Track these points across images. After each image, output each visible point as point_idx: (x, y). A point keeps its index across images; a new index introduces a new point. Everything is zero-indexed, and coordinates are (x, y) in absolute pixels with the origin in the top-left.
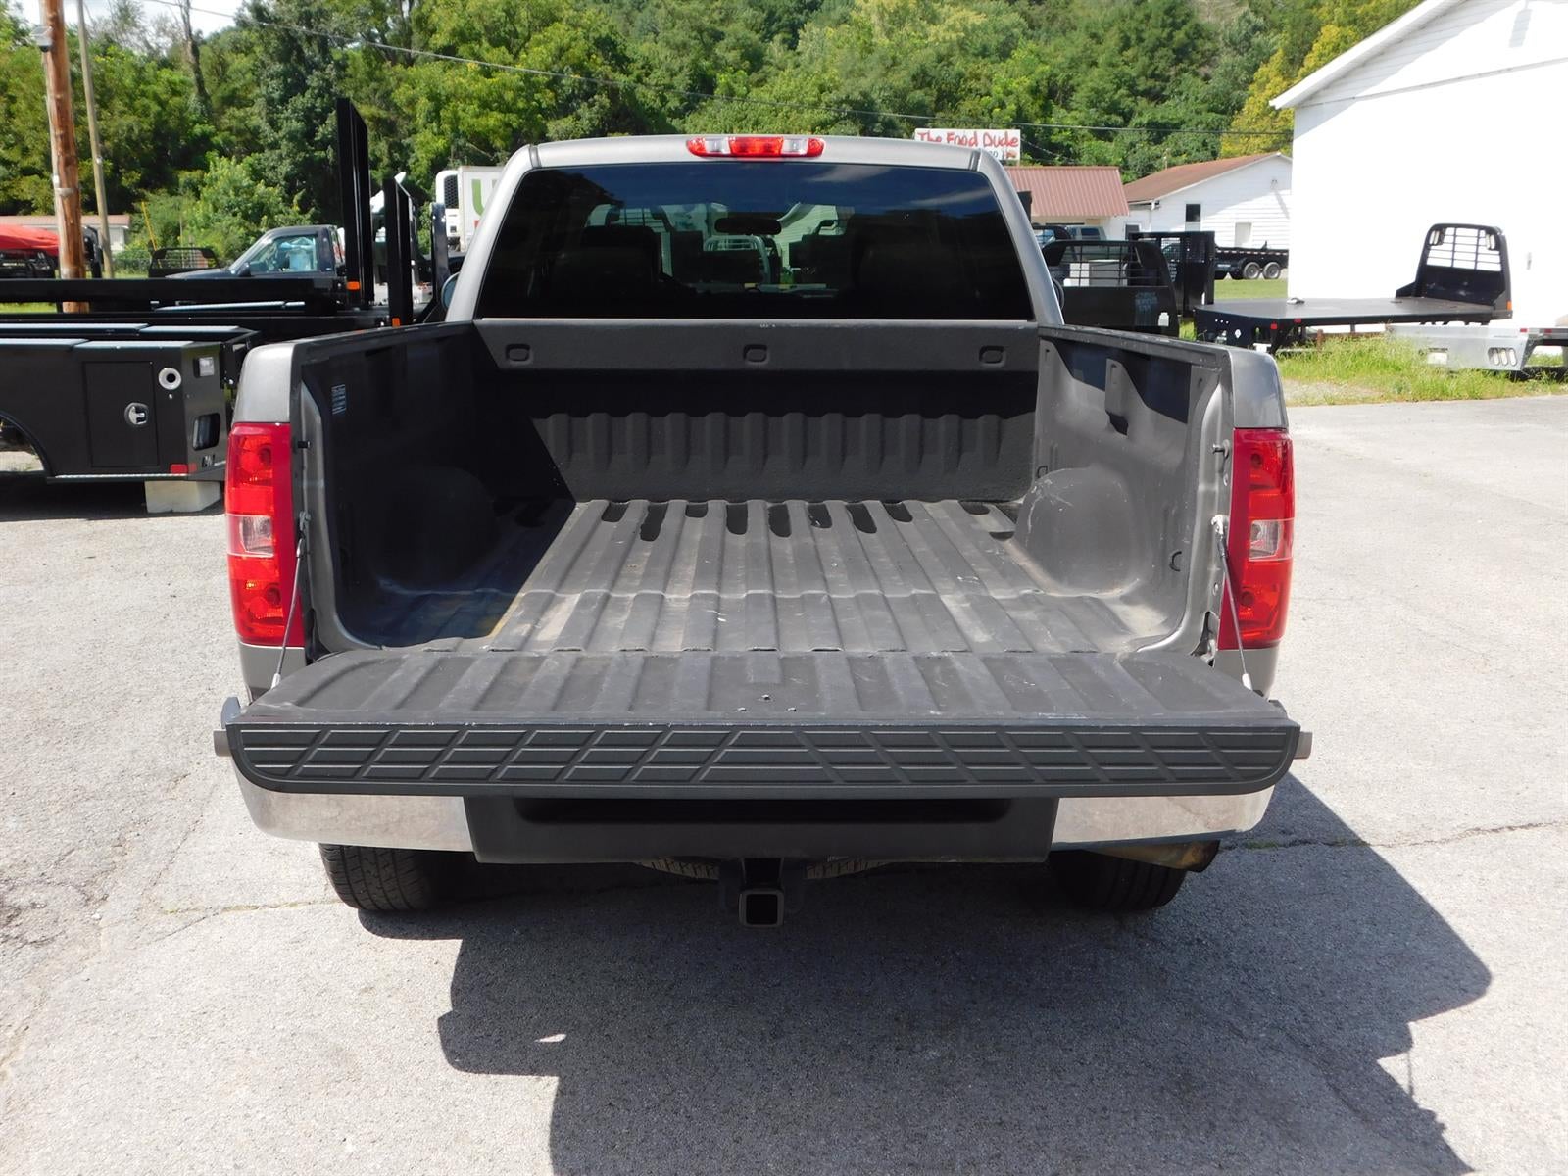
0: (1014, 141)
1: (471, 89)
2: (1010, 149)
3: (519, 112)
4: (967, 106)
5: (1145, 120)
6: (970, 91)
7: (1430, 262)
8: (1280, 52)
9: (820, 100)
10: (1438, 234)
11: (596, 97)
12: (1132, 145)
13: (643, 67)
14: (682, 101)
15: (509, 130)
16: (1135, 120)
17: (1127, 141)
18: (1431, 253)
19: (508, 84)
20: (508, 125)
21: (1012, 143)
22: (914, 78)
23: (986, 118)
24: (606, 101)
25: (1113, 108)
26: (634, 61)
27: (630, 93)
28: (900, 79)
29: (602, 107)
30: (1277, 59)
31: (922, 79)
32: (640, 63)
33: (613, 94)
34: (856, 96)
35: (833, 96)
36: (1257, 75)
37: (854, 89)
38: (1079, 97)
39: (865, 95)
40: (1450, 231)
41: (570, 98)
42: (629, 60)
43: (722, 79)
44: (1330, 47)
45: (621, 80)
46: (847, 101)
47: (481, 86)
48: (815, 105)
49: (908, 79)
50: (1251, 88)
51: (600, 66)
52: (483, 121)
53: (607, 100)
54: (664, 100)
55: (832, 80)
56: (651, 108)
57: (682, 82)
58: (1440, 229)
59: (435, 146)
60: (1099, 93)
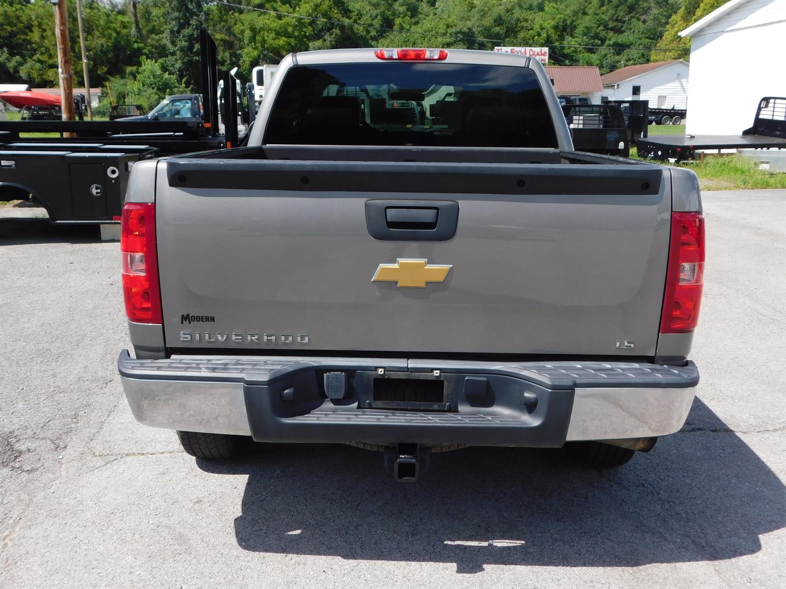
0: (545, 53)
1: (272, 26)
2: (543, 57)
3: (296, 37)
4: (521, 35)
5: (612, 42)
6: (523, 27)
7: (761, 117)
8: (683, 8)
9: (447, 32)
10: (765, 103)
11: (334, 30)
12: (605, 55)
13: (357, 15)
14: (377, 32)
15: (290, 46)
16: (607, 42)
17: (603, 53)
18: (762, 112)
19: (290, 23)
20: (289, 44)
22: (495, 21)
23: (531, 42)
24: (338, 32)
25: (596, 36)
26: (353, 12)
27: (351, 28)
28: (488, 21)
29: (336, 35)
30: (681, 11)
31: (499, 21)
32: (356, 13)
33: (342, 28)
34: (465, 30)
35: (454, 30)
36: (670, 20)
37: (464, 26)
38: (579, 31)
39: (470, 29)
40: (772, 101)
41: (321, 30)
42: (351, 12)
43: (398, 21)
44: (709, 6)
45: (346, 21)
46: (460, 32)
47: (276, 24)
48: (444, 34)
49: (492, 21)
50: (668, 26)
51: (336, 14)
52: (277, 42)
53: (339, 32)
54: (368, 32)
55: (453, 22)
56: (361, 35)
57: (377, 23)
58: (766, 100)
59: (253, 54)
60: (588, 29)
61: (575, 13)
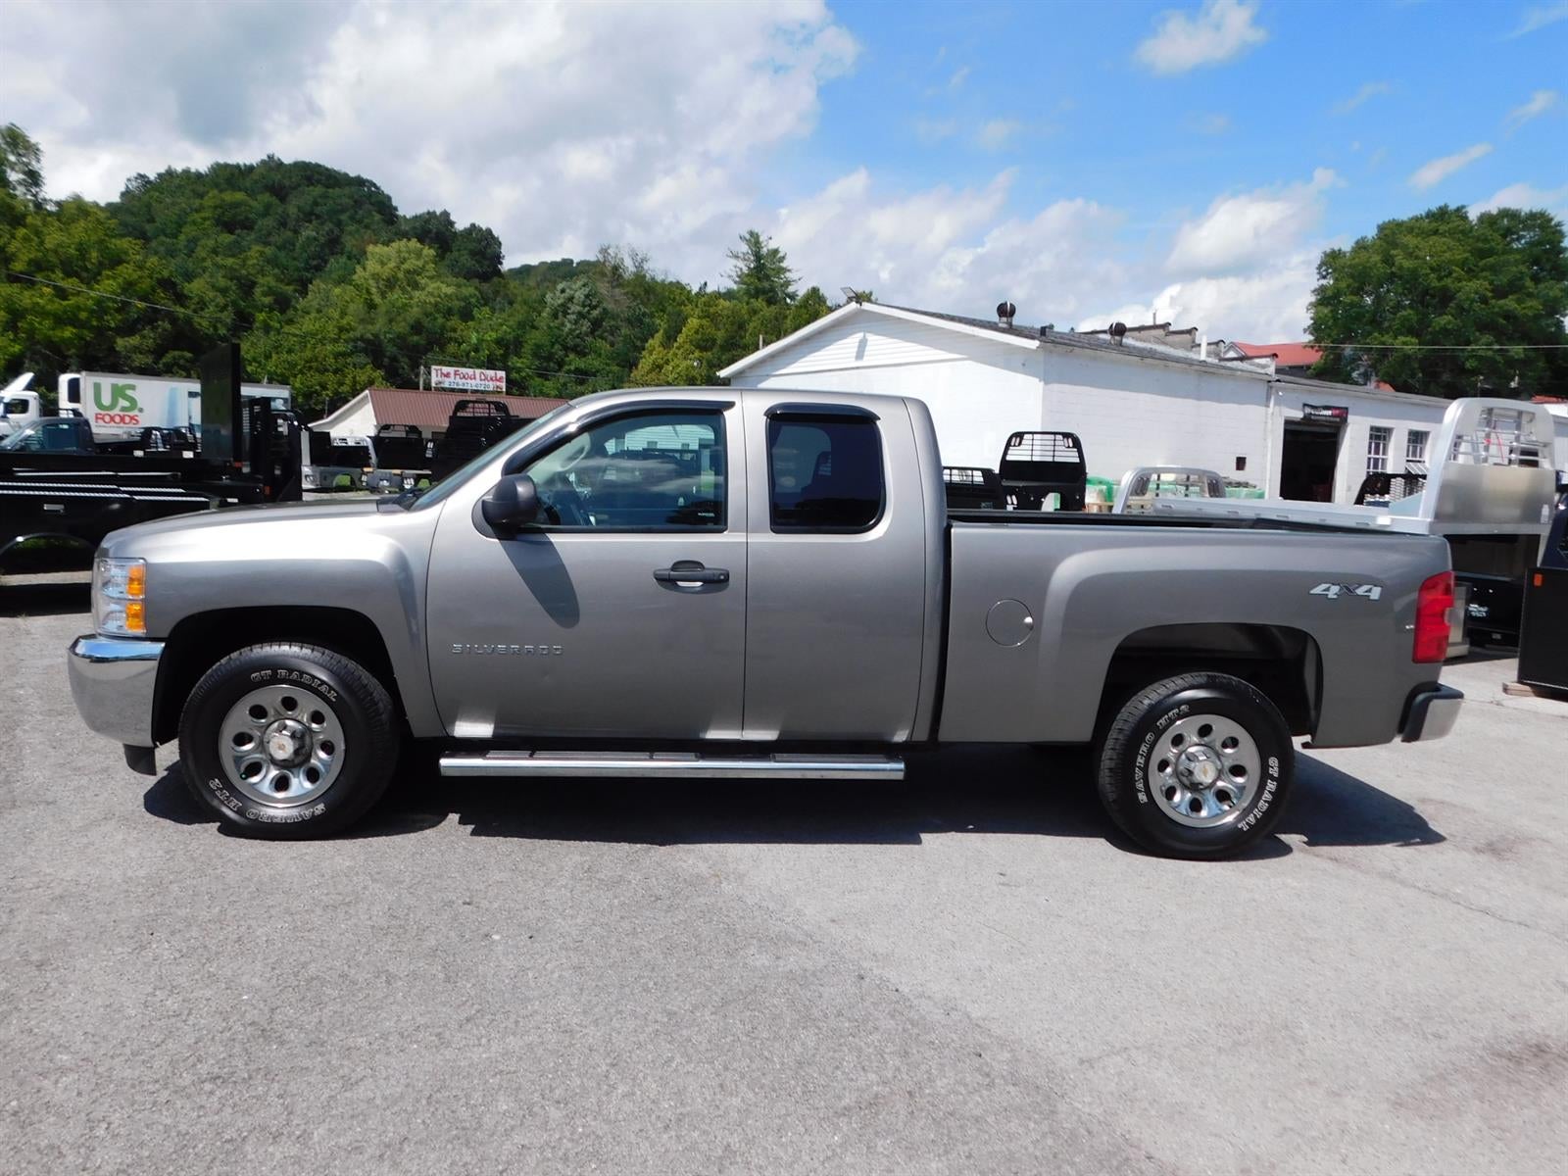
0: (501, 378)
1: (49, 307)
2: (498, 383)
3: (91, 328)
4: (452, 348)
5: (572, 368)
6: (451, 339)
8: (662, 331)
9: (340, 337)
11: (160, 323)
12: (565, 384)
13: (198, 303)
14: (229, 330)
15: (83, 342)
16: (566, 367)
17: (562, 381)
19: (82, 306)
20: (82, 338)
21: (500, 380)
22: (412, 327)
23: (465, 360)
24: (167, 326)
25: (550, 358)
26: (191, 298)
27: (188, 321)
28: (401, 327)
29: (165, 330)
30: (659, 336)
31: (417, 328)
32: (196, 299)
33: (173, 319)
34: (369, 336)
35: (351, 335)
36: (647, 345)
37: (368, 331)
38: (527, 349)
39: (376, 336)
41: (137, 321)
42: (187, 297)
43: (261, 317)
44: (693, 331)
45: (180, 310)
46: (362, 339)
47: (58, 305)
48: (335, 341)
49: (408, 328)
50: (644, 353)
51: (165, 303)
52: (58, 333)
53: (169, 326)
54: (216, 328)
55: (349, 324)
56: (207, 334)
57: (228, 316)
58: (1020, 435)
59: (12, 349)
60: (538, 346)
61: (521, 325)
